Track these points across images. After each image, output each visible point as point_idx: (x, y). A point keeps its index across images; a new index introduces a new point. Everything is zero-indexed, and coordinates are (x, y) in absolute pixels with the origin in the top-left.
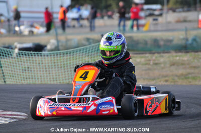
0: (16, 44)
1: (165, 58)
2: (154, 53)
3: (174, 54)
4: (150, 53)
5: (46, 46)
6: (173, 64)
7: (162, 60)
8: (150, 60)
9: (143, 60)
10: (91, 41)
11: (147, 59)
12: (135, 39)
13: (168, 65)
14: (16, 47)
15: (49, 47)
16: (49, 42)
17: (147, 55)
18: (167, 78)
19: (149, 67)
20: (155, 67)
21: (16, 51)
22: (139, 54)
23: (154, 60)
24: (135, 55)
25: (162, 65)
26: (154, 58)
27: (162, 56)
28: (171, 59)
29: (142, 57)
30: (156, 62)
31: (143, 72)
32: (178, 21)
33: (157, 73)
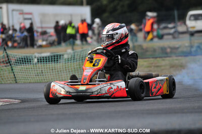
4: (153, 58)
14: (35, 57)
27: (164, 60)
30: (157, 65)
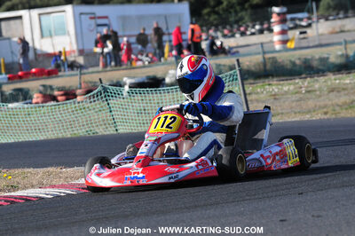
0: (125, 79)
1: (320, 83)
2: (306, 78)
3: (333, 77)
4: (300, 78)
5: (164, 79)
6: (332, 90)
7: (317, 86)
8: (301, 88)
9: (292, 87)
10: (222, 67)
11: (297, 86)
12: (279, 60)
13: (326, 93)
14: (125, 84)
15: (168, 80)
16: (167, 73)
17: (297, 81)
18: (325, 110)
19: (302, 96)
20: (308, 95)
21: (127, 88)
22: (287, 80)
23: (307, 87)
24: (282, 82)
25: (318, 93)
26: (306, 84)
28: (329, 83)
29: (290, 84)
30: (310, 89)
31: (294, 104)
32: (333, 33)
33: (311, 104)
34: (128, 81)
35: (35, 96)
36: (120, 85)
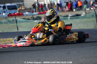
34: (70, 15)
35: (42, 19)
36: (67, 16)
